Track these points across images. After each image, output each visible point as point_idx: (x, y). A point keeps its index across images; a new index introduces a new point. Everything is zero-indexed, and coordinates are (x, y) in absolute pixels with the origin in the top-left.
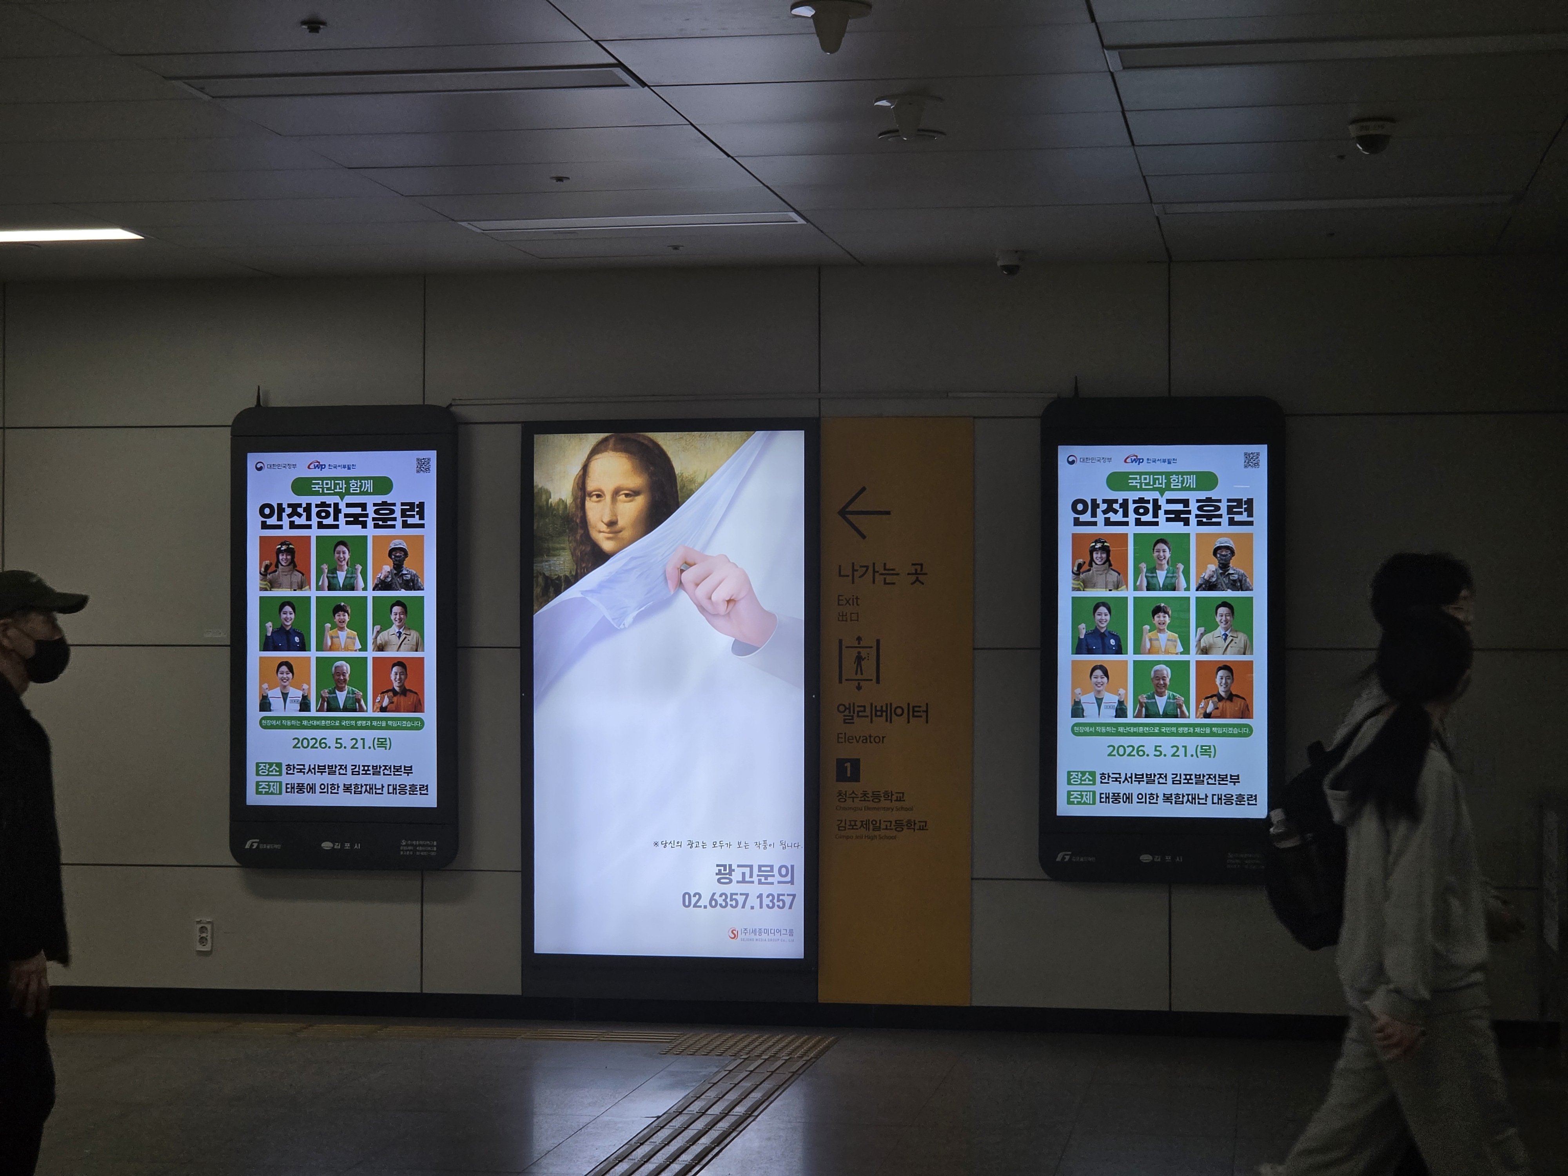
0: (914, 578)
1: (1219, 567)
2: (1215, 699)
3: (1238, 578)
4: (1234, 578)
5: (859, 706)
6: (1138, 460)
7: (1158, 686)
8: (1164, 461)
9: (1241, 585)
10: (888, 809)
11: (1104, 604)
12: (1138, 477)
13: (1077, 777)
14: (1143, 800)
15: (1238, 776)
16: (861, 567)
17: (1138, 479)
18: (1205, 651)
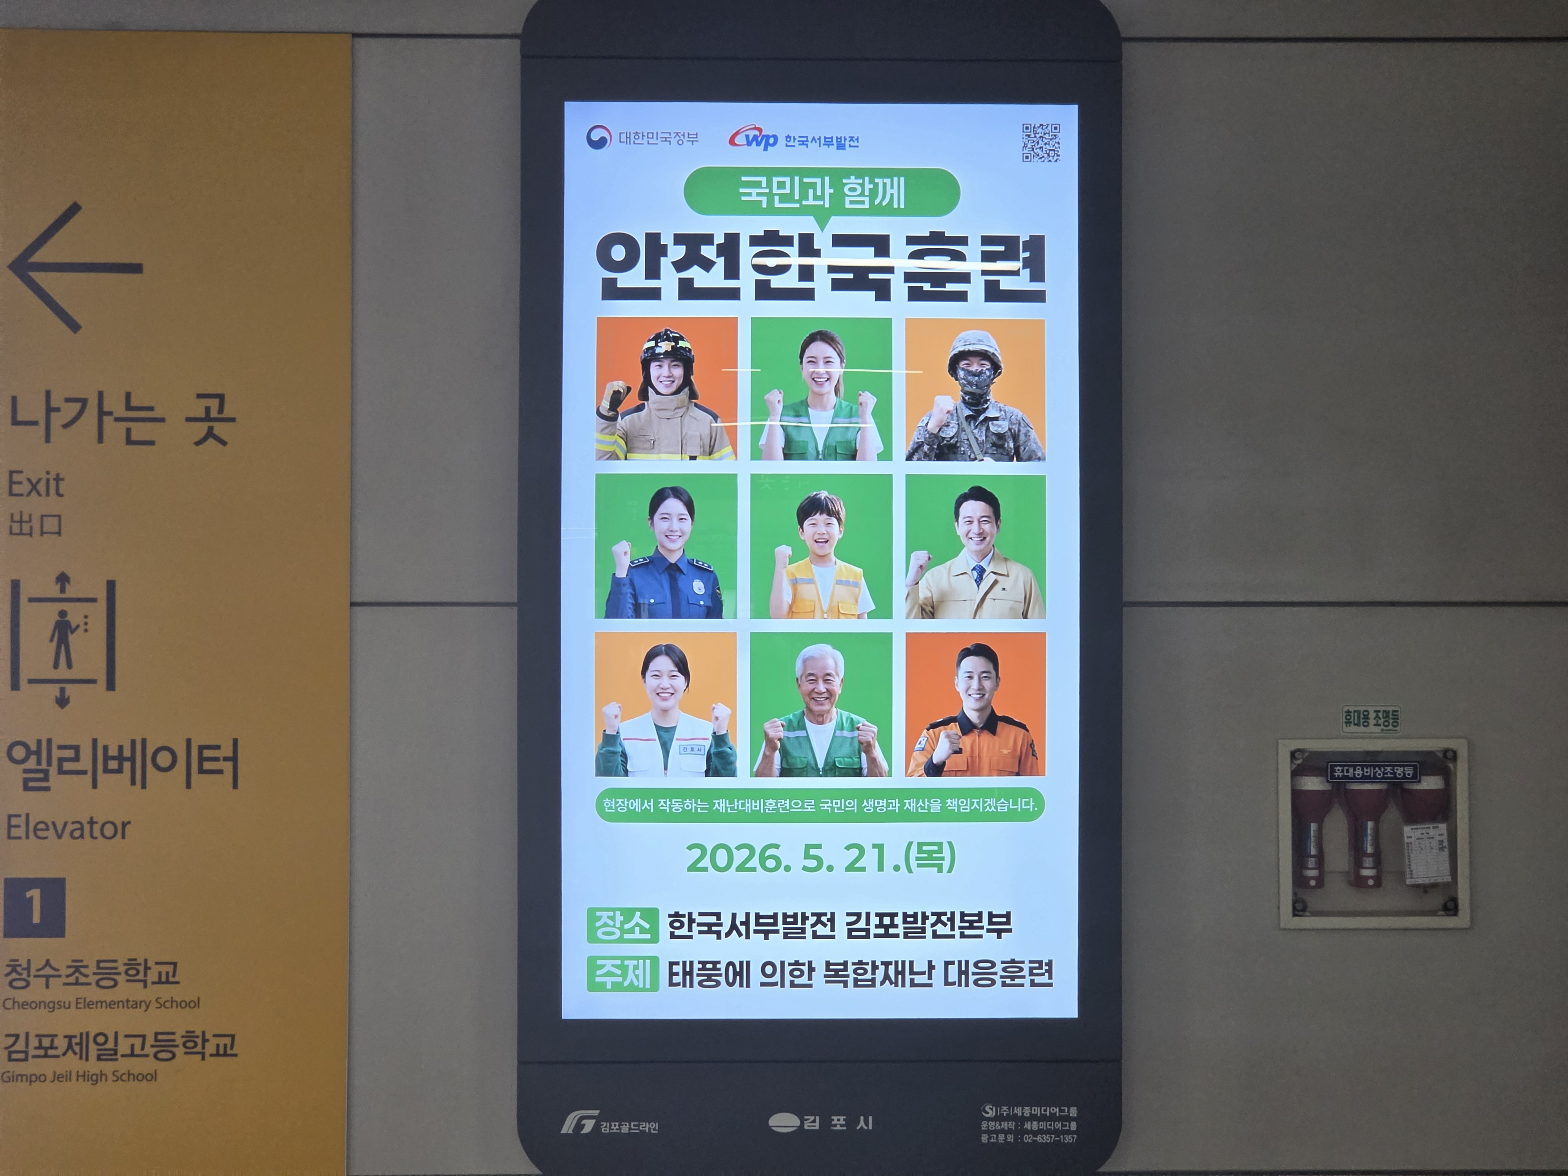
0: (202, 428)
1: (964, 401)
2: (954, 728)
3: (1010, 429)
4: (1001, 430)
5: (60, 747)
6: (766, 141)
7: (811, 696)
8: (828, 142)
9: (1017, 449)
10: (136, 1005)
11: (677, 493)
12: (764, 180)
13: (612, 923)
14: (777, 978)
15: (1008, 915)
16: (68, 400)
17: (764, 185)
18: (929, 611)
